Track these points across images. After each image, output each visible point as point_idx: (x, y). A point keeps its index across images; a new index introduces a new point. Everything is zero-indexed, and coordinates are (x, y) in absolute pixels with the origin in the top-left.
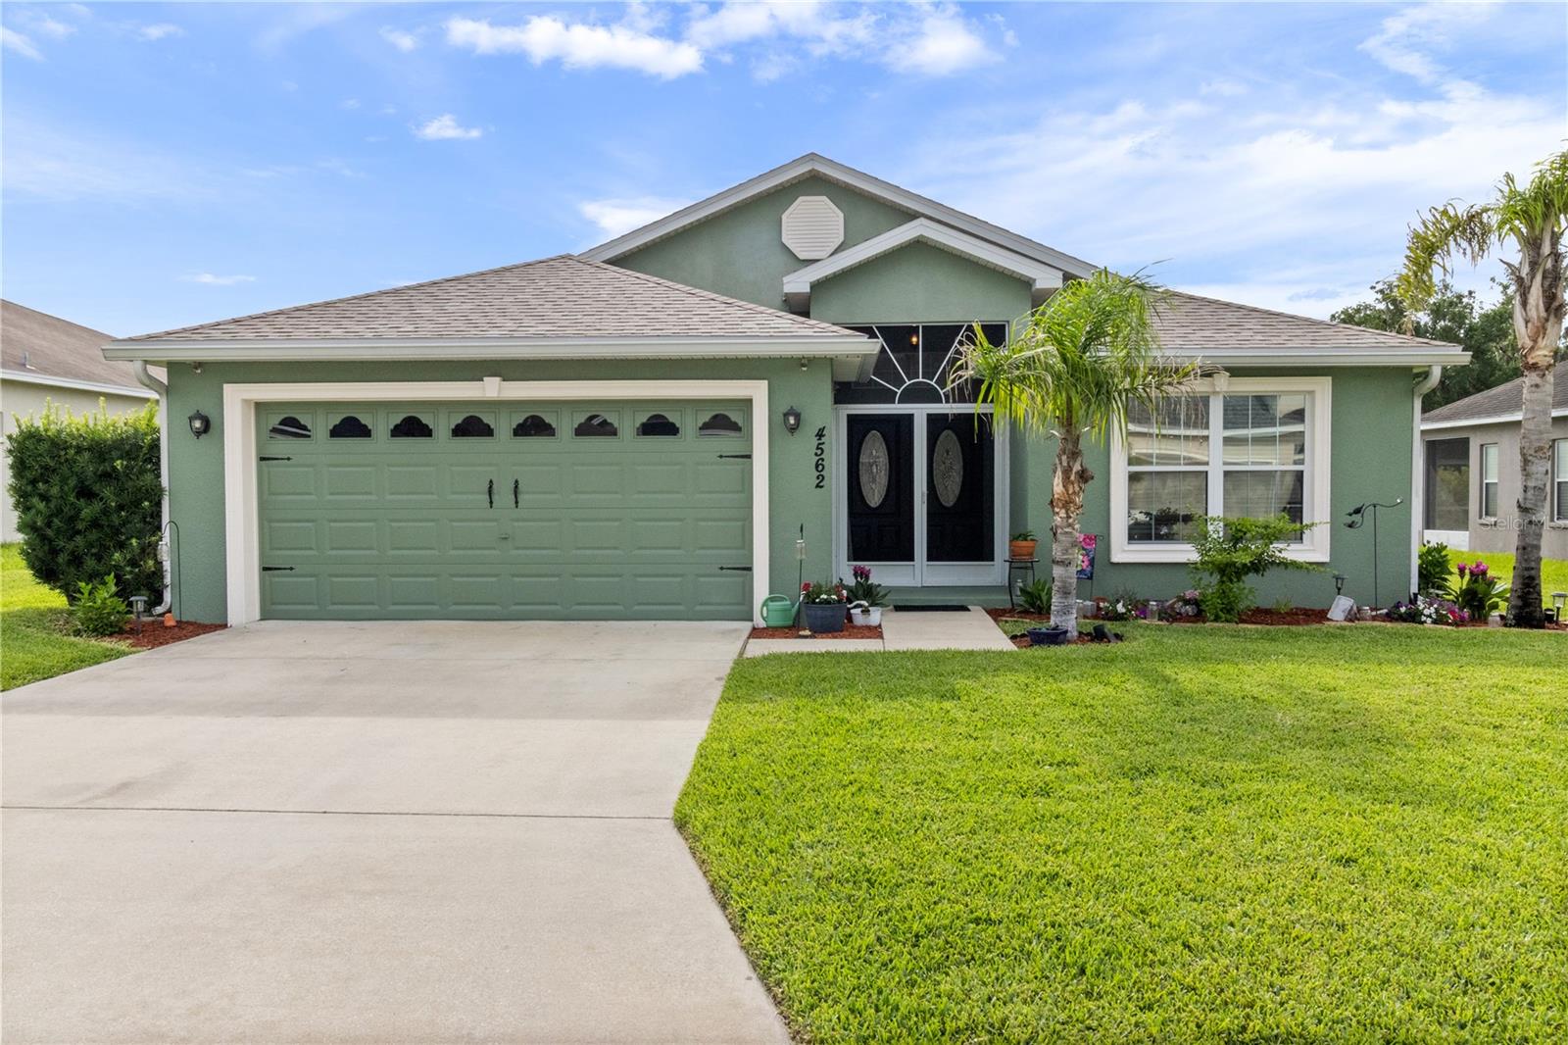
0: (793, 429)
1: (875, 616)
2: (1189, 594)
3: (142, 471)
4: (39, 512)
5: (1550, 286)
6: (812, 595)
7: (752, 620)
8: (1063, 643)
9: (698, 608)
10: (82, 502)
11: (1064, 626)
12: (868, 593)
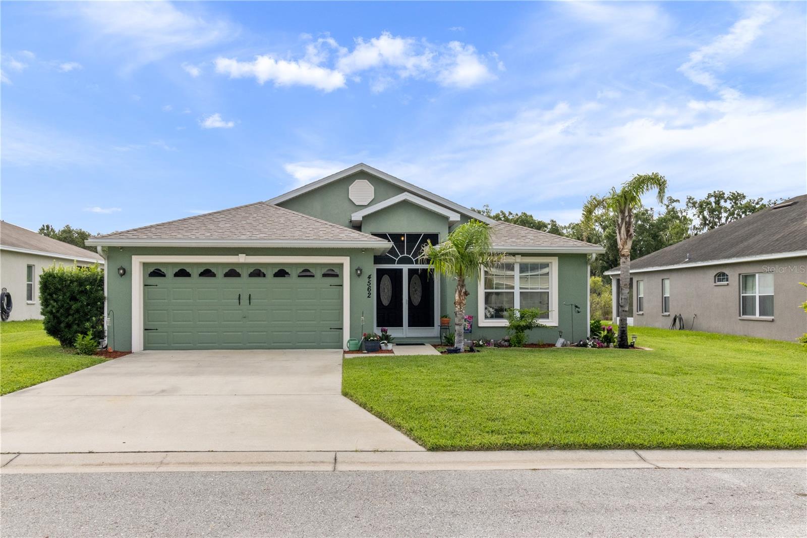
0: (359, 275)
1: (390, 346)
2: (506, 338)
3: (97, 291)
4: (53, 307)
5: (628, 227)
6: (367, 339)
7: (343, 349)
8: (459, 353)
9: (322, 344)
10: (72, 303)
11: (459, 347)
12: (387, 338)
